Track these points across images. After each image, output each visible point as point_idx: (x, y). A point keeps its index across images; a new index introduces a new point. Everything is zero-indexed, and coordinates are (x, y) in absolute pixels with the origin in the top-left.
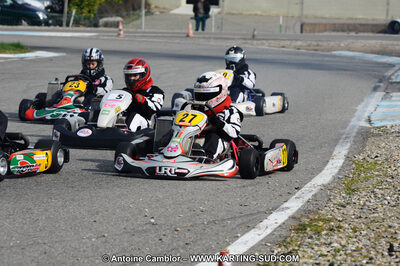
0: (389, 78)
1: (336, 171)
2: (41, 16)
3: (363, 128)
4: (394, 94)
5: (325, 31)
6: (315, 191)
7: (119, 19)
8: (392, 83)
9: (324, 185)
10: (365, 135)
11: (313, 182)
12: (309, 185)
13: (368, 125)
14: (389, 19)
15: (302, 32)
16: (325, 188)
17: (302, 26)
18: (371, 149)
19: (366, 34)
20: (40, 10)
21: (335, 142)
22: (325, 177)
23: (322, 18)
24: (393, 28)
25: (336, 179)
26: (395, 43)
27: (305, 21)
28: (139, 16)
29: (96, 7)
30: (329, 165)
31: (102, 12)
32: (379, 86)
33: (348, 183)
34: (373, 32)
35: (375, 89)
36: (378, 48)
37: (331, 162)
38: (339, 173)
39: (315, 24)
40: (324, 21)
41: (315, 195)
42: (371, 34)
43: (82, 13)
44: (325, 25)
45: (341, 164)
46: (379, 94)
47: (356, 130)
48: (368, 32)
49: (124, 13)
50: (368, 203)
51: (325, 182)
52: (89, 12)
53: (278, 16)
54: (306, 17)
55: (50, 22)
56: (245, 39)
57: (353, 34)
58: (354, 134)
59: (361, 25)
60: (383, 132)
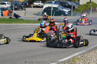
2: (66, 13)
7: (87, 14)
20: (66, 12)
29: (81, 11)
43: (77, 12)
52: (79, 12)
55: (69, 15)
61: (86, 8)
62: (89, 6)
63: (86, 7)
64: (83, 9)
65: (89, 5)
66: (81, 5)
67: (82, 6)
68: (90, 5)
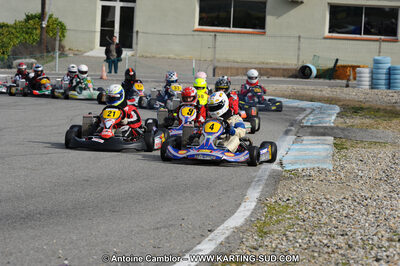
0: (301, 122)
1: (248, 213)
3: (274, 171)
4: (305, 138)
5: (237, 75)
6: (228, 233)
7: (33, 60)
8: (302, 127)
9: (236, 228)
10: (277, 179)
11: (226, 224)
12: (221, 227)
13: (280, 169)
14: (300, 64)
15: (214, 75)
16: (238, 230)
17: (214, 70)
18: (283, 192)
19: (277, 79)
21: (248, 184)
22: (238, 219)
23: (234, 62)
24: (304, 72)
25: (249, 222)
26: (306, 87)
27: (217, 64)
28: (54, 58)
29: (10, 49)
30: (241, 208)
31: (16, 54)
32: (290, 130)
33: (260, 226)
34: (284, 76)
35: (287, 133)
36: (289, 92)
37: (243, 204)
38: (251, 215)
39: (228, 68)
40: (236, 65)
41: (228, 238)
42: (282, 79)
44: (237, 69)
45: (253, 207)
46: (291, 138)
47: (267, 173)
48: (278, 76)
49: (38, 55)
50: (280, 246)
51: (238, 225)
52: (3, 53)
53: (191, 60)
54: (219, 61)
56: (157, 82)
57: (265, 78)
58: (266, 177)
59: (272, 69)
60: (295, 175)
61: (27, 37)
62: (38, 31)
63: (27, 33)
64: (17, 41)
65: (36, 29)
66: (8, 27)
67: (14, 31)
68: (42, 28)
